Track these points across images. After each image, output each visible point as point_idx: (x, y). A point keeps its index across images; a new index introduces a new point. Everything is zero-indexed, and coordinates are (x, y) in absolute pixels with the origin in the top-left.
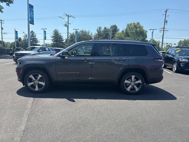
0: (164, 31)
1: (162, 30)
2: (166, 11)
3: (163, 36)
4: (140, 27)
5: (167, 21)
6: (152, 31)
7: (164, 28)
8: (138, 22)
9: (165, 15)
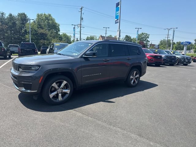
0: (81, 27)
1: (78, 26)
2: (81, 9)
3: (80, 32)
4: (52, 19)
5: (82, 18)
6: (74, 26)
7: (81, 24)
8: (50, 14)
9: (80, 12)
